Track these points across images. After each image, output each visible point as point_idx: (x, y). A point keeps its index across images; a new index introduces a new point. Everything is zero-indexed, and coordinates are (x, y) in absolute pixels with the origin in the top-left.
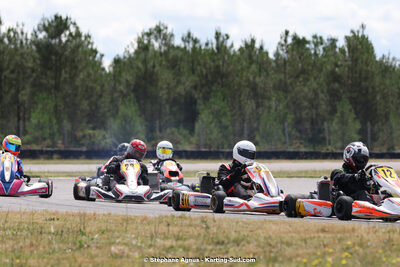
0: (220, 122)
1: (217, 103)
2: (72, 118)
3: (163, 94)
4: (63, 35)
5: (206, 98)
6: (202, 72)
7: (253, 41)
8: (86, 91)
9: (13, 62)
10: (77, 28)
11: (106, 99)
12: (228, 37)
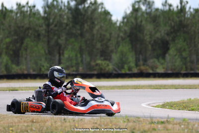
0: (181, 55)
1: (180, 43)
2: (90, 54)
3: (147, 38)
4: (86, 3)
5: (173, 40)
6: (171, 24)
8: (101, 37)
9: (56, 20)
11: (113, 41)
12: (187, 2)
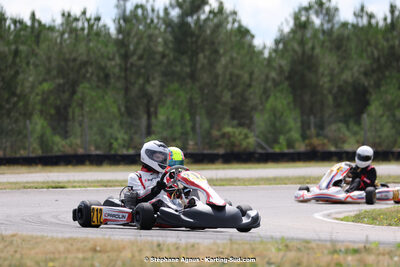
3: (325, 82)
4: (201, 11)
6: (372, 53)
8: (231, 80)
9: (142, 46)
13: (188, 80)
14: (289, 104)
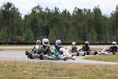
0: (56, 34)
1: (55, 28)
2: (12, 33)
3: (39, 26)
4: (10, 8)
5: (52, 27)
6: (51, 19)
7: (66, 10)
8: (17, 25)
10: (14, 6)
11: (22, 27)
12: (58, 9)
13: (7, 25)
14: (31, 31)
